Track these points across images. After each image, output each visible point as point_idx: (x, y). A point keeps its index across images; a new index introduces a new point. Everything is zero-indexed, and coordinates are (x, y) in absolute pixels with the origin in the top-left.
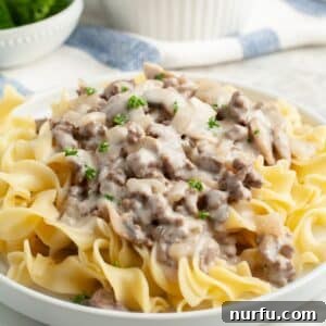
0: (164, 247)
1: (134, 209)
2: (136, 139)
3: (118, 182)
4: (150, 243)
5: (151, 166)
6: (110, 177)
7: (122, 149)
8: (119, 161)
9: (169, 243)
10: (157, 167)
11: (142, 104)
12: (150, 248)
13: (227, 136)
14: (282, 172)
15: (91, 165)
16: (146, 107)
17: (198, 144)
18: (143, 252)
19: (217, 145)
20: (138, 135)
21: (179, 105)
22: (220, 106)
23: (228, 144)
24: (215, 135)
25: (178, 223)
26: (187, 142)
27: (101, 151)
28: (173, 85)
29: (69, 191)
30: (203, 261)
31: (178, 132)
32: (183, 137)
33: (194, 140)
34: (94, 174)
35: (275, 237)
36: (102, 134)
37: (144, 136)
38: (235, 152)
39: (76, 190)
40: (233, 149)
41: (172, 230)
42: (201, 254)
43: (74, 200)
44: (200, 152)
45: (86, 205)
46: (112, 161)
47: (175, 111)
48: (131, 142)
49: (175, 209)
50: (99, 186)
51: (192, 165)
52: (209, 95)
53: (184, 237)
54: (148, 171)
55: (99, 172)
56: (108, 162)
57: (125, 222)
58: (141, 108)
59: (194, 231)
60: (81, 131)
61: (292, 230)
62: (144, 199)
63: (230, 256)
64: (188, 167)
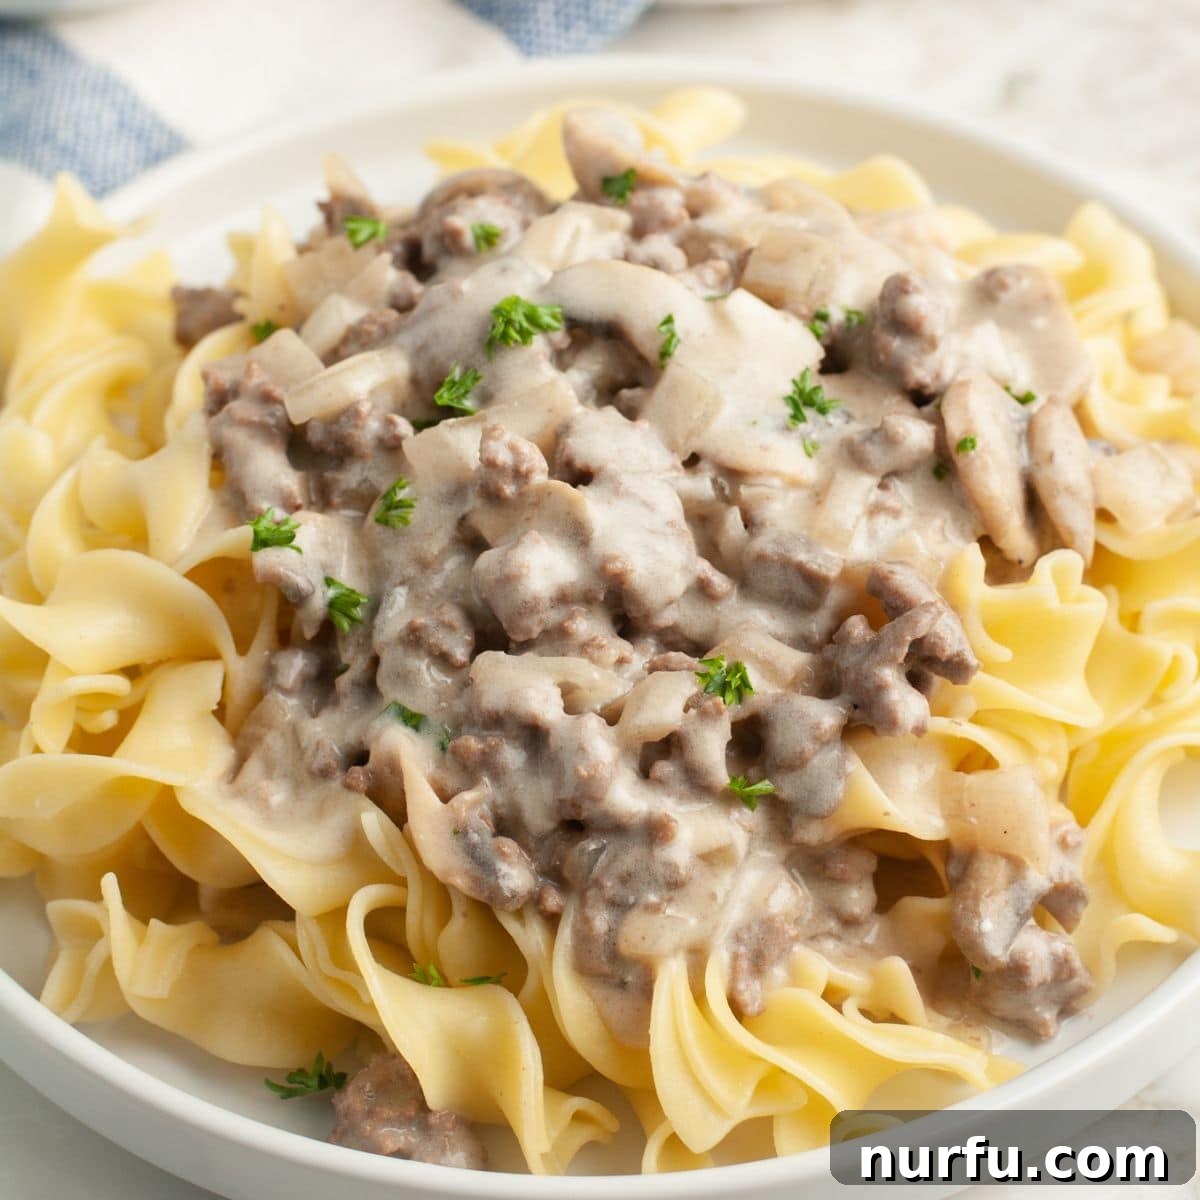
0: (601, 921)
1: (497, 774)
2: (509, 490)
3: (443, 660)
4: (553, 900)
5: (563, 599)
6: (414, 639)
7: (462, 522)
8: (452, 564)
9: (620, 907)
10: (588, 599)
11: (545, 329)
12: (552, 921)
13: (854, 456)
14: (1053, 602)
15: (348, 576)
16: (560, 337)
17: (744, 491)
18: (529, 936)
19: (819, 495)
20: (519, 476)
21: (679, 326)
22: (837, 316)
23: (858, 489)
24: (811, 449)
25: (655, 831)
26: (703, 485)
27: (383, 521)
28: (666, 224)
29: (270, 671)
30: (744, 964)
31: (673, 448)
32: (692, 462)
33: (732, 475)
34: (358, 613)
35: (1016, 865)
36: (391, 447)
37: (540, 477)
38: (884, 523)
39: (295, 665)
40: (875, 510)
41: (631, 857)
42: (737, 938)
43: (287, 707)
44: (749, 523)
45: (327, 732)
46: (424, 565)
47: (665, 354)
48: (492, 497)
49: (645, 773)
50: (375, 662)
51: (720, 582)
52: (798, 278)
53: (674, 885)
54: (553, 617)
55: (375, 608)
56: (411, 571)
57: (460, 832)
58: (538, 344)
59: (713, 858)
60: (315, 436)
61: (1083, 821)
62: (534, 736)
63: (849, 922)
64: (702, 590)
